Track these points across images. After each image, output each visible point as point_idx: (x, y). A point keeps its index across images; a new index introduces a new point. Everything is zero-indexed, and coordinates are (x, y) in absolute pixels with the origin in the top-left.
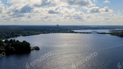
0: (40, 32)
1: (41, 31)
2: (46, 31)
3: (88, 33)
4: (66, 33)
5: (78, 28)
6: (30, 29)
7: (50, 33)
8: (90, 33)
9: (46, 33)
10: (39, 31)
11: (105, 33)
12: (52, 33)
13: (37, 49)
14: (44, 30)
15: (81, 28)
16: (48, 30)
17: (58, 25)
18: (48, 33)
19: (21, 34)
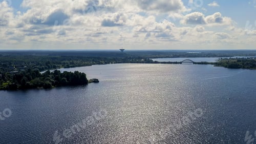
0: (91, 62)
1: (93, 61)
2: (101, 60)
3: (176, 63)
4: (138, 62)
5: (162, 56)
6: (72, 57)
7: (109, 63)
8: (181, 63)
9: (102, 64)
10: (90, 59)
11: (206, 63)
12: (112, 63)
13: (96, 81)
14: (99, 58)
15: (168, 55)
16: (105, 58)
17: (122, 50)
18: (106, 63)
19: (61, 65)
